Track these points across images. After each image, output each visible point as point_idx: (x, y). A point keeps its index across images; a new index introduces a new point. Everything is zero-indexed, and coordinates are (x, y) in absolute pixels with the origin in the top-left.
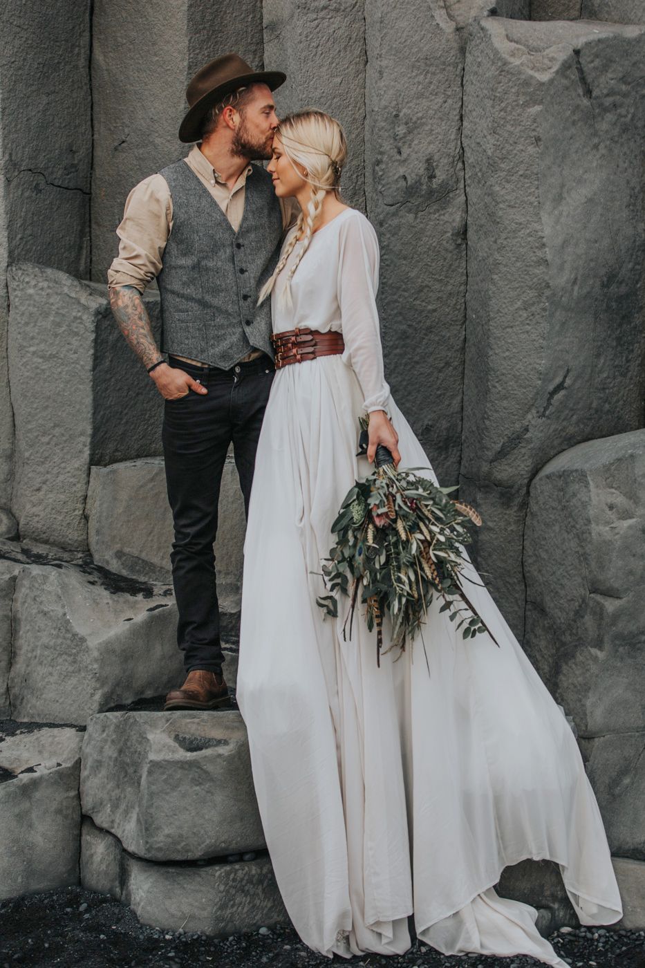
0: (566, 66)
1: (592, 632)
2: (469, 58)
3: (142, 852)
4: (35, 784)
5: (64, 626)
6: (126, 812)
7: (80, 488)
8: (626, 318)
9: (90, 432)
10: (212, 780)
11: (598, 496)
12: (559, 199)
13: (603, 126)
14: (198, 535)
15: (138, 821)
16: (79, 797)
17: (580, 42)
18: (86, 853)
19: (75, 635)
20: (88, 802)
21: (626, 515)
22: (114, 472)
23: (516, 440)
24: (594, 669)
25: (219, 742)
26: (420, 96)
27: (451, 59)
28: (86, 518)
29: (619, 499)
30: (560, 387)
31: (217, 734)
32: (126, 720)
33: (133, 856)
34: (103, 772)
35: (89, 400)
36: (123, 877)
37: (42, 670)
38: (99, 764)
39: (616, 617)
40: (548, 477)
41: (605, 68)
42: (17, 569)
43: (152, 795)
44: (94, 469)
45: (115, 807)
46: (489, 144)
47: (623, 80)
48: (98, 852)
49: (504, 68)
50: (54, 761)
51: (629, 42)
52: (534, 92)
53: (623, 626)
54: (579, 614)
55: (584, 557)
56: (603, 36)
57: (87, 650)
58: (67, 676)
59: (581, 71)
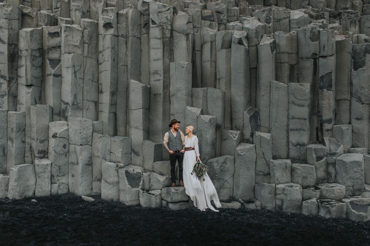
0: (209, 120)
1: (215, 178)
2: (198, 119)
3: (171, 201)
4: (157, 195)
5: (158, 179)
6: (168, 198)
7: (152, 164)
8: (214, 146)
9: (153, 158)
10: (179, 194)
11: (215, 164)
12: (208, 134)
13: (212, 126)
14: (173, 168)
15: (171, 198)
16: (161, 197)
17: (210, 118)
18: (162, 202)
19: (159, 180)
20: (162, 197)
21: (218, 166)
22: (157, 163)
23: (205, 159)
24: (215, 182)
25: (179, 190)
26: (192, 123)
27: (196, 119)
28: (153, 168)
29: (217, 165)
30: (209, 153)
31: (179, 189)
32: (168, 188)
33: (169, 202)
34: (165, 194)
35: (153, 155)
36: (168, 204)
37: (154, 184)
38: (164, 193)
39: (217, 177)
40: (209, 162)
41: (212, 120)
42: (150, 173)
43: (172, 195)
44: (154, 162)
45: (166, 197)
46: (202, 128)
47: (214, 122)
48: (164, 202)
49: (203, 120)
50: (158, 193)
51: (214, 118)
52: (206, 123)
53: (218, 178)
54: (213, 176)
55: (214, 171)
56: (212, 117)
57: (161, 181)
58: (158, 184)
59: (210, 121)
